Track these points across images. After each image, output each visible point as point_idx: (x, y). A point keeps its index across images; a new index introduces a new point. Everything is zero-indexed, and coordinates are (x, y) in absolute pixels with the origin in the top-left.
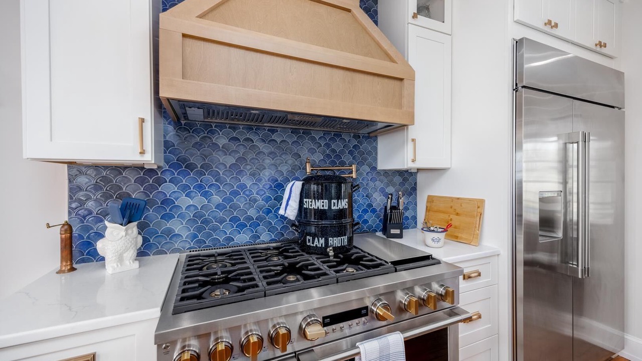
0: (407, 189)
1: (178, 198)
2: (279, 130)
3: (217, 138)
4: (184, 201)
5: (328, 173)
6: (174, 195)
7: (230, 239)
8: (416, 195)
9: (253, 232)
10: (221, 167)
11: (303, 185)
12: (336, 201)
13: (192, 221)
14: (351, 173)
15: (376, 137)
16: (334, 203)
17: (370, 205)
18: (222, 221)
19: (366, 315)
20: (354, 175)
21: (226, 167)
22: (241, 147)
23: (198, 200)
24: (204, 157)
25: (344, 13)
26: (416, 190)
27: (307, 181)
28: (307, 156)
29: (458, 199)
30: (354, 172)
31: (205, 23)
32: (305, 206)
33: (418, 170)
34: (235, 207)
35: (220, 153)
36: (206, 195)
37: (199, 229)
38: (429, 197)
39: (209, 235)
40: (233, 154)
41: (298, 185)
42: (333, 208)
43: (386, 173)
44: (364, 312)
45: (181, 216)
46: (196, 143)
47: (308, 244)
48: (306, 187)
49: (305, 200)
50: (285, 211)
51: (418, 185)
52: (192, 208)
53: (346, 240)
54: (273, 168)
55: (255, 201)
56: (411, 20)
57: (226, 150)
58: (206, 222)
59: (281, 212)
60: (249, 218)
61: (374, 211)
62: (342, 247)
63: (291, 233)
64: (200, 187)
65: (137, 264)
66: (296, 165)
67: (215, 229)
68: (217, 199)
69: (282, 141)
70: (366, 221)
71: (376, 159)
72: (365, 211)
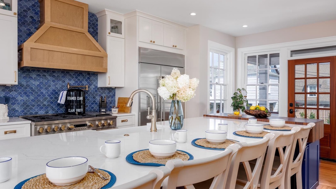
0: (111, 95)
1: (17, 97)
2: (56, 72)
3: (32, 75)
4: (19, 98)
5: (76, 88)
6: (16, 96)
7: (37, 113)
8: (115, 98)
9: (46, 110)
10: (34, 86)
11: (67, 92)
12: (79, 97)
13: (22, 106)
14: (86, 88)
15: (97, 74)
16: (78, 98)
17: (94, 101)
18: (34, 106)
19: (86, 126)
20: (87, 89)
21: (35, 86)
22: (42, 78)
23: (25, 98)
24: (27, 82)
25: (82, 34)
26: (115, 95)
27: (69, 91)
28: (68, 82)
29: (126, 98)
30: (87, 88)
31: (37, 44)
32: (68, 99)
33: (115, 88)
34: (39, 101)
35: (33, 80)
36: (28, 96)
37: (25, 109)
38: (119, 98)
39: (29, 111)
40: (38, 81)
41: (65, 93)
42: (78, 99)
43: (102, 88)
44: (86, 125)
45: (18, 104)
46: (24, 77)
47: (69, 111)
48: (68, 93)
49: (68, 97)
50: (60, 101)
51: (116, 94)
52: (22, 101)
53: (82, 110)
54: (54, 86)
55: (47, 98)
56: (108, 34)
57: (35, 79)
58: (28, 106)
59: (59, 102)
60: (45, 105)
61: (96, 103)
62: (81, 112)
63: (61, 111)
64: (25, 93)
65: (8, 118)
66: (63, 85)
67: (31, 109)
68: (32, 98)
69: (58, 76)
70: (93, 108)
71: (97, 83)
72: (92, 104)
